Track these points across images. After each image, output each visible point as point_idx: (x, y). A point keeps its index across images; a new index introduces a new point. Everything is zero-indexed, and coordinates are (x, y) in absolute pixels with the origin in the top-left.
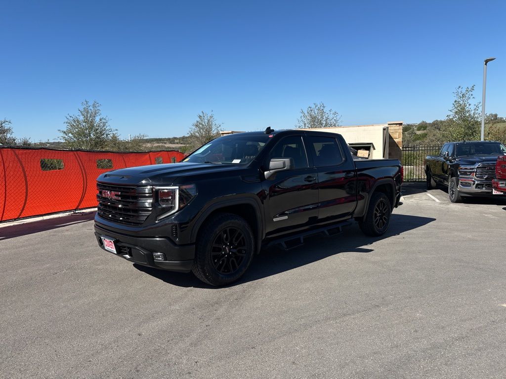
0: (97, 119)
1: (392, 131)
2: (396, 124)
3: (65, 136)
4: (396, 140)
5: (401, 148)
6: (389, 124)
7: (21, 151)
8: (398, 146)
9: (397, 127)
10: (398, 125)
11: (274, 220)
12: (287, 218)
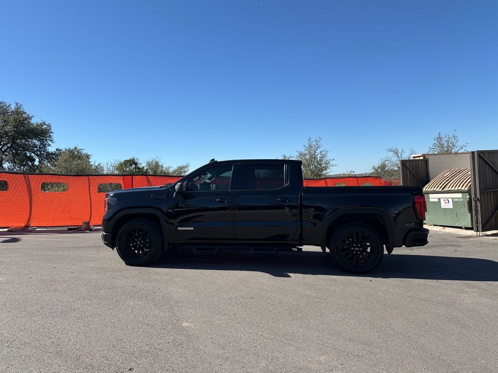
11: (179, 229)
12: (193, 229)
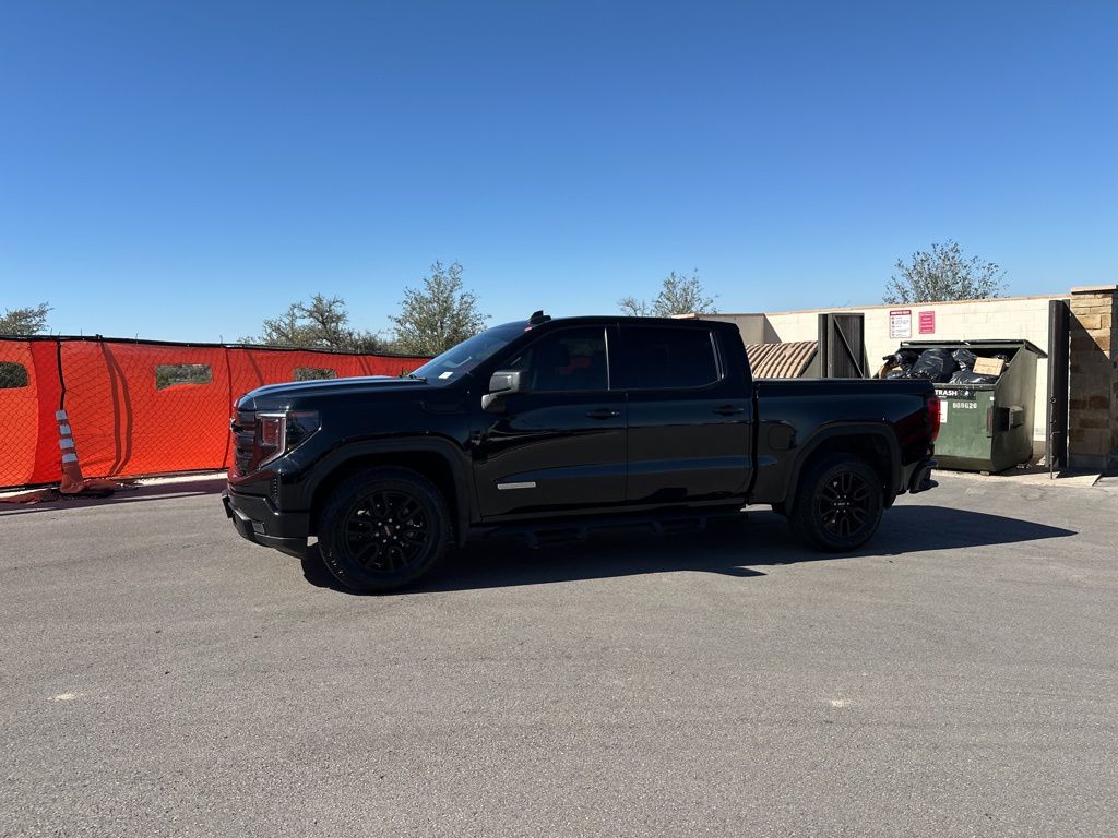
0: (457, 295)
1: (1082, 311)
2: (1095, 292)
3: (399, 327)
4: (1093, 334)
5: (1107, 353)
6: (1073, 293)
7: (261, 354)
8: (1097, 348)
9: (1098, 301)
10: (1100, 296)
11: (500, 487)
12: (533, 485)
